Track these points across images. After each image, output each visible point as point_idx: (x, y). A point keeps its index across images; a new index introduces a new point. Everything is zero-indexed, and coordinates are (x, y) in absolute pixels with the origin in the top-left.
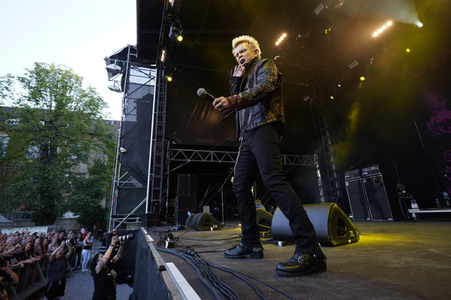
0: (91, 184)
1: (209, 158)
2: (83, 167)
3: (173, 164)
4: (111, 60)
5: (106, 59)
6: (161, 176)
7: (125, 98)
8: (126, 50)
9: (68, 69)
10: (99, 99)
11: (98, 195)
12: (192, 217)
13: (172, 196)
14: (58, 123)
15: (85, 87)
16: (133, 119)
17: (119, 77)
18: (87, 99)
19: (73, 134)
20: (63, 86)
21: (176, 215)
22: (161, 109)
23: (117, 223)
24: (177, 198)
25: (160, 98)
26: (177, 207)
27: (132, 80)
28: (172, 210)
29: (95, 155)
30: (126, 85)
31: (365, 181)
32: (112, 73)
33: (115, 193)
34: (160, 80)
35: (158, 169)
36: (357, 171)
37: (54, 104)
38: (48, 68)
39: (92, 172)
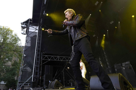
0: (12, 70)
1: (57, 59)
2: (10, 63)
3: (43, 61)
4: (23, 23)
5: (21, 23)
6: (39, 66)
7: (27, 36)
8: (28, 20)
9: (8, 28)
10: (18, 38)
11: (14, 74)
12: (51, 83)
13: (43, 75)
15: (13, 34)
16: (29, 45)
17: (25, 30)
18: (14, 38)
19: (7, 51)
20: (6, 34)
21: (44, 83)
22: (39, 40)
23: (20, 86)
24: (45, 75)
25: (39, 36)
26: (44, 79)
27: (30, 30)
28: (42, 81)
29: (15, 58)
30: (27, 32)
31: (124, 69)
32: (23, 28)
33: (21, 73)
34: (40, 30)
35: (38, 63)
36: (120, 64)
37: (2, 40)
38: (2, 28)
39: (13, 65)
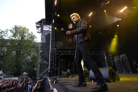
0: (32, 63)
1: (69, 53)
2: (29, 57)
3: (57, 56)
4: (37, 23)
5: (36, 23)
6: (54, 60)
7: (42, 35)
8: (42, 20)
9: (25, 27)
10: (34, 36)
11: (34, 67)
12: (64, 73)
13: (57, 66)
14: (22, 43)
15: (30, 32)
16: (44, 42)
17: (40, 29)
18: (30, 36)
19: (26, 47)
20: (23, 32)
21: (59, 73)
22: (53, 38)
23: (39, 76)
24: (59, 67)
25: (53, 34)
26: (59, 70)
27: (44, 29)
28: (57, 71)
29: (33, 53)
30: (42, 31)
31: (121, 60)
32: (38, 27)
33: (39, 65)
34: (53, 29)
35: (52, 57)
36: (118, 56)
37: (20, 38)
38: (19, 27)
39: (32, 59)
